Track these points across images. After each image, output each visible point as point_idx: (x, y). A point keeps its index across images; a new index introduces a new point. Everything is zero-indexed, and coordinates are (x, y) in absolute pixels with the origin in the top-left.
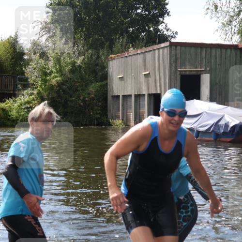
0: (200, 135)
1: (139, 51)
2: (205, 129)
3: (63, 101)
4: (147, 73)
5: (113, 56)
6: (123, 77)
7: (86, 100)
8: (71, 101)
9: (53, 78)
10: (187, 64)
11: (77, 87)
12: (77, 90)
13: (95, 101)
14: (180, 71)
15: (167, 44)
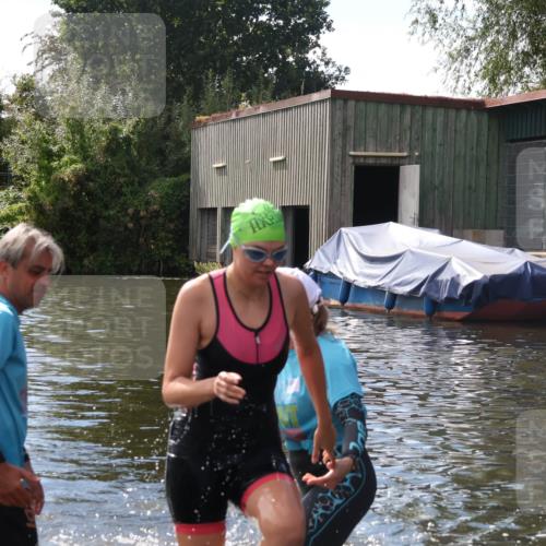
0: (397, 302)
1: (262, 109)
2: (408, 289)
3: (88, 218)
4: (280, 158)
5: (203, 118)
6: (224, 167)
7: (142, 218)
8: (108, 219)
9: (66, 164)
10: (370, 141)
11: (121, 187)
12: (120, 194)
13: (161, 220)
14: (354, 157)
15: (326, 94)
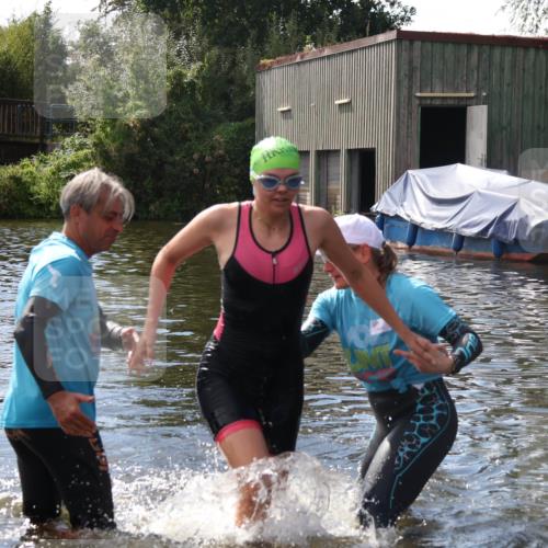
0: (465, 244)
1: (327, 52)
2: (475, 230)
3: (153, 164)
4: (346, 101)
5: (267, 61)
6: (289, 111)
7: (207, 163)
8: (173, 164)
10: (436, 82)
11: (187, 132)
12: (185, 139)
13: (226, 165)
14: (420, 98)
15: (392, 35)
